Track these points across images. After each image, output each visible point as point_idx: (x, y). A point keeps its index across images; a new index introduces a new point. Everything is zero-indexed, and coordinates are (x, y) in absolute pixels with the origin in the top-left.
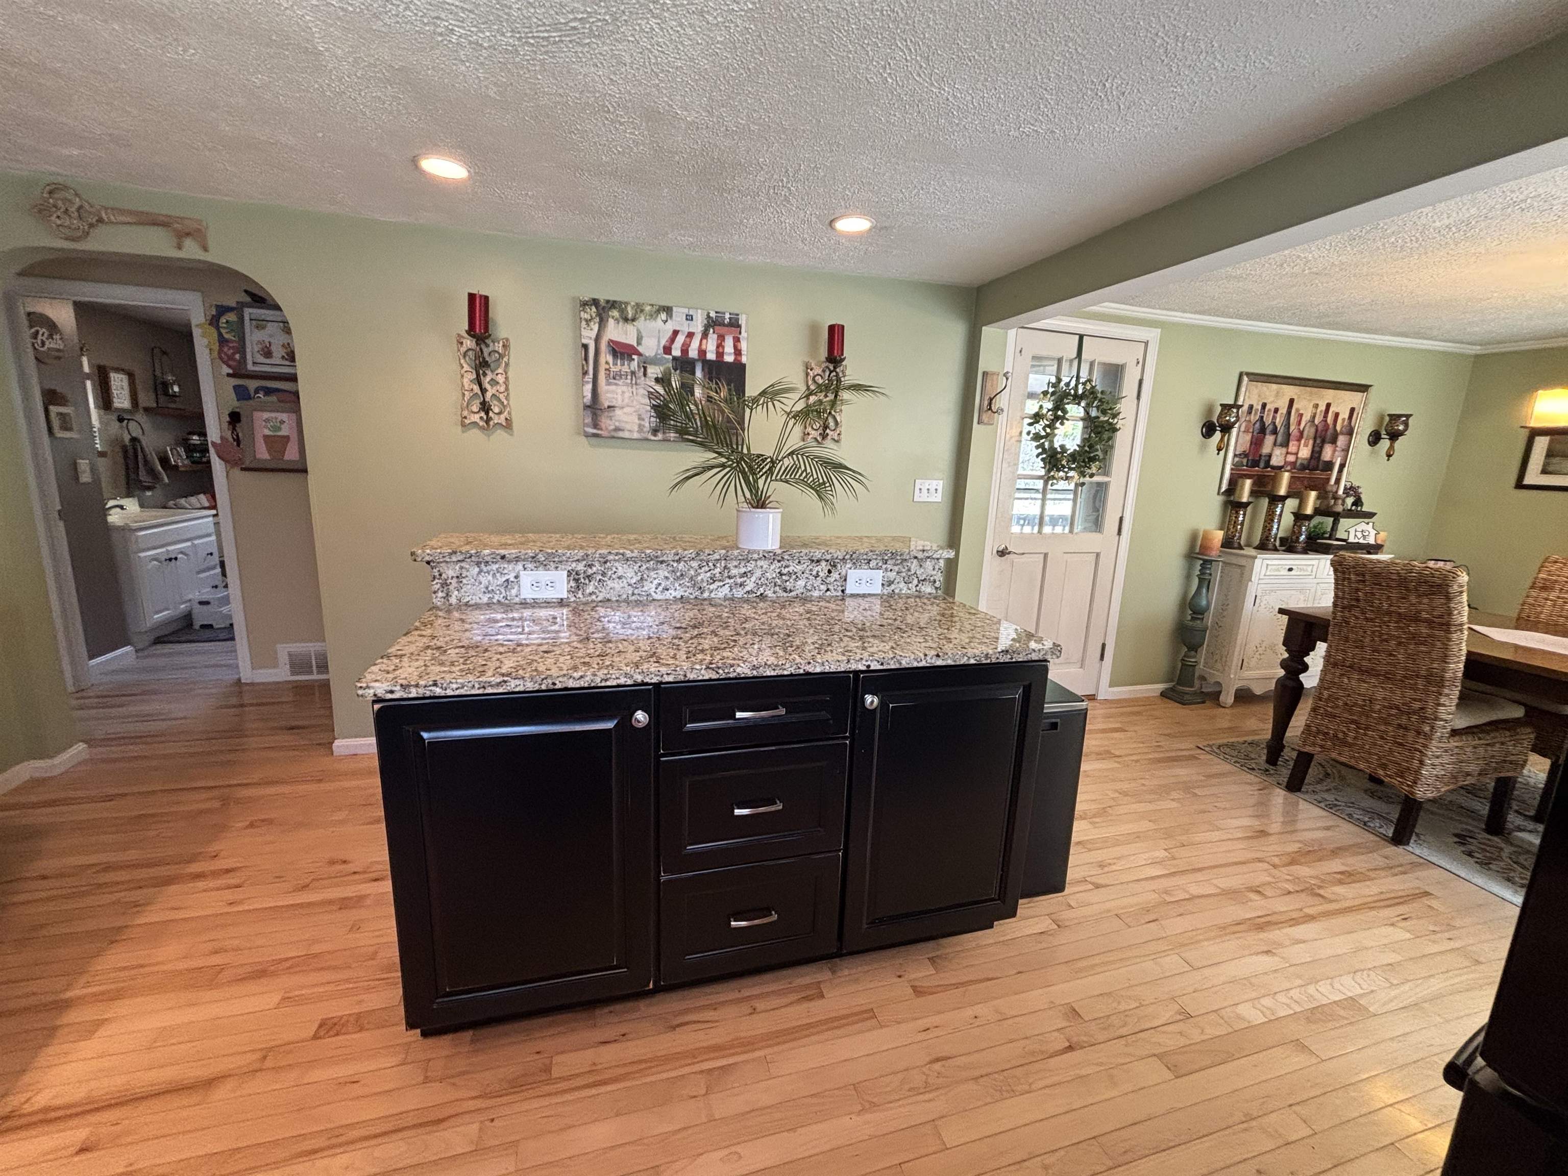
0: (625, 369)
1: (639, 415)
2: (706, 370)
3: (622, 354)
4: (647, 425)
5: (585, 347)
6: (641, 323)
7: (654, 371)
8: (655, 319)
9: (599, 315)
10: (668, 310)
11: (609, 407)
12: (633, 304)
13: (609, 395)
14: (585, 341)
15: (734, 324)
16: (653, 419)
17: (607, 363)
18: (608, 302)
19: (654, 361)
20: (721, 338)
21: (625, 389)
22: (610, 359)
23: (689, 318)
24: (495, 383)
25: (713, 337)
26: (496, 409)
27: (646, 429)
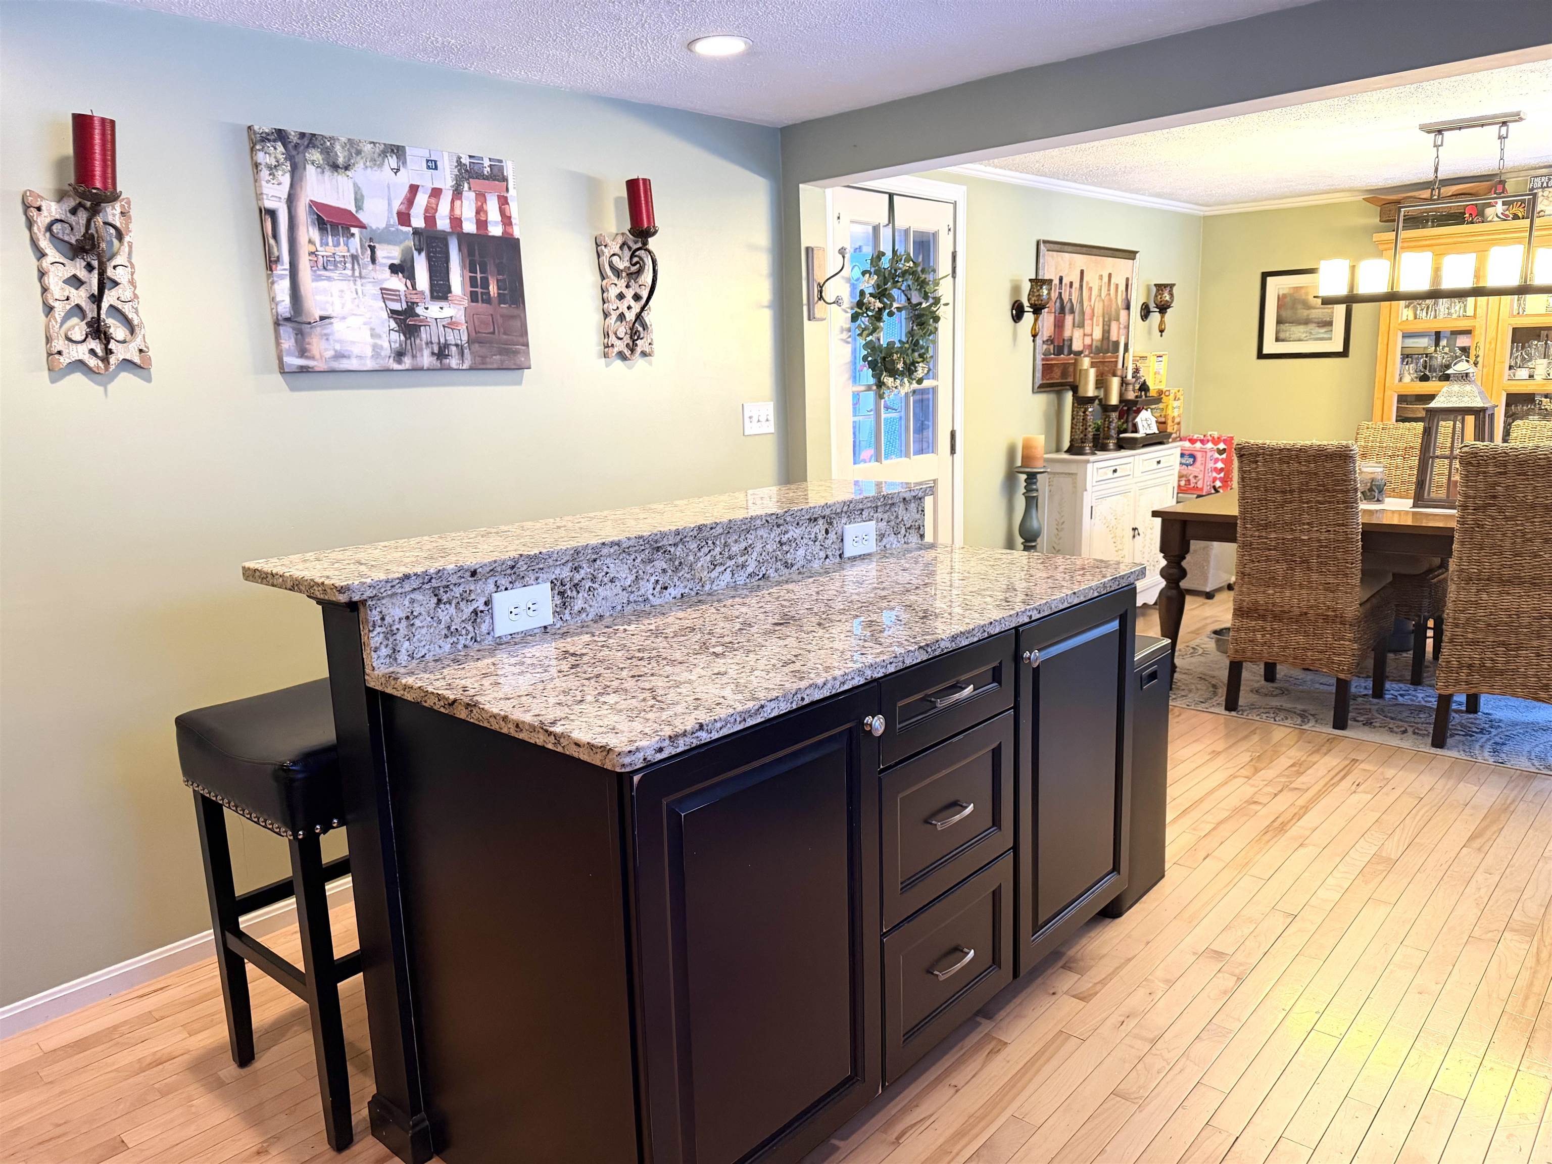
0: (341, 250)
1: (372, 329)
2: (465, 251)
3: (334, 226)
4: (386, 345)
5: (272, 213)
6: (360, 173)
7: (389, 254)
8: (381, 165)
9: (290, 157)
10: (398, 151)
11: (322, 318)
12: (343, 139)
13: (318, 298)
14: (269, 204)
15: (497, 176)
16: (395, 336)
17: (310, 242)
18: (302, 135)
19: (387, 237)
20: (481, 197)
21: (344, 285)
22: (315, 234)
23: (432, 165)
24: (111, 283)
25: (469, 196)
26: (118, 333)
27: (387, 351)
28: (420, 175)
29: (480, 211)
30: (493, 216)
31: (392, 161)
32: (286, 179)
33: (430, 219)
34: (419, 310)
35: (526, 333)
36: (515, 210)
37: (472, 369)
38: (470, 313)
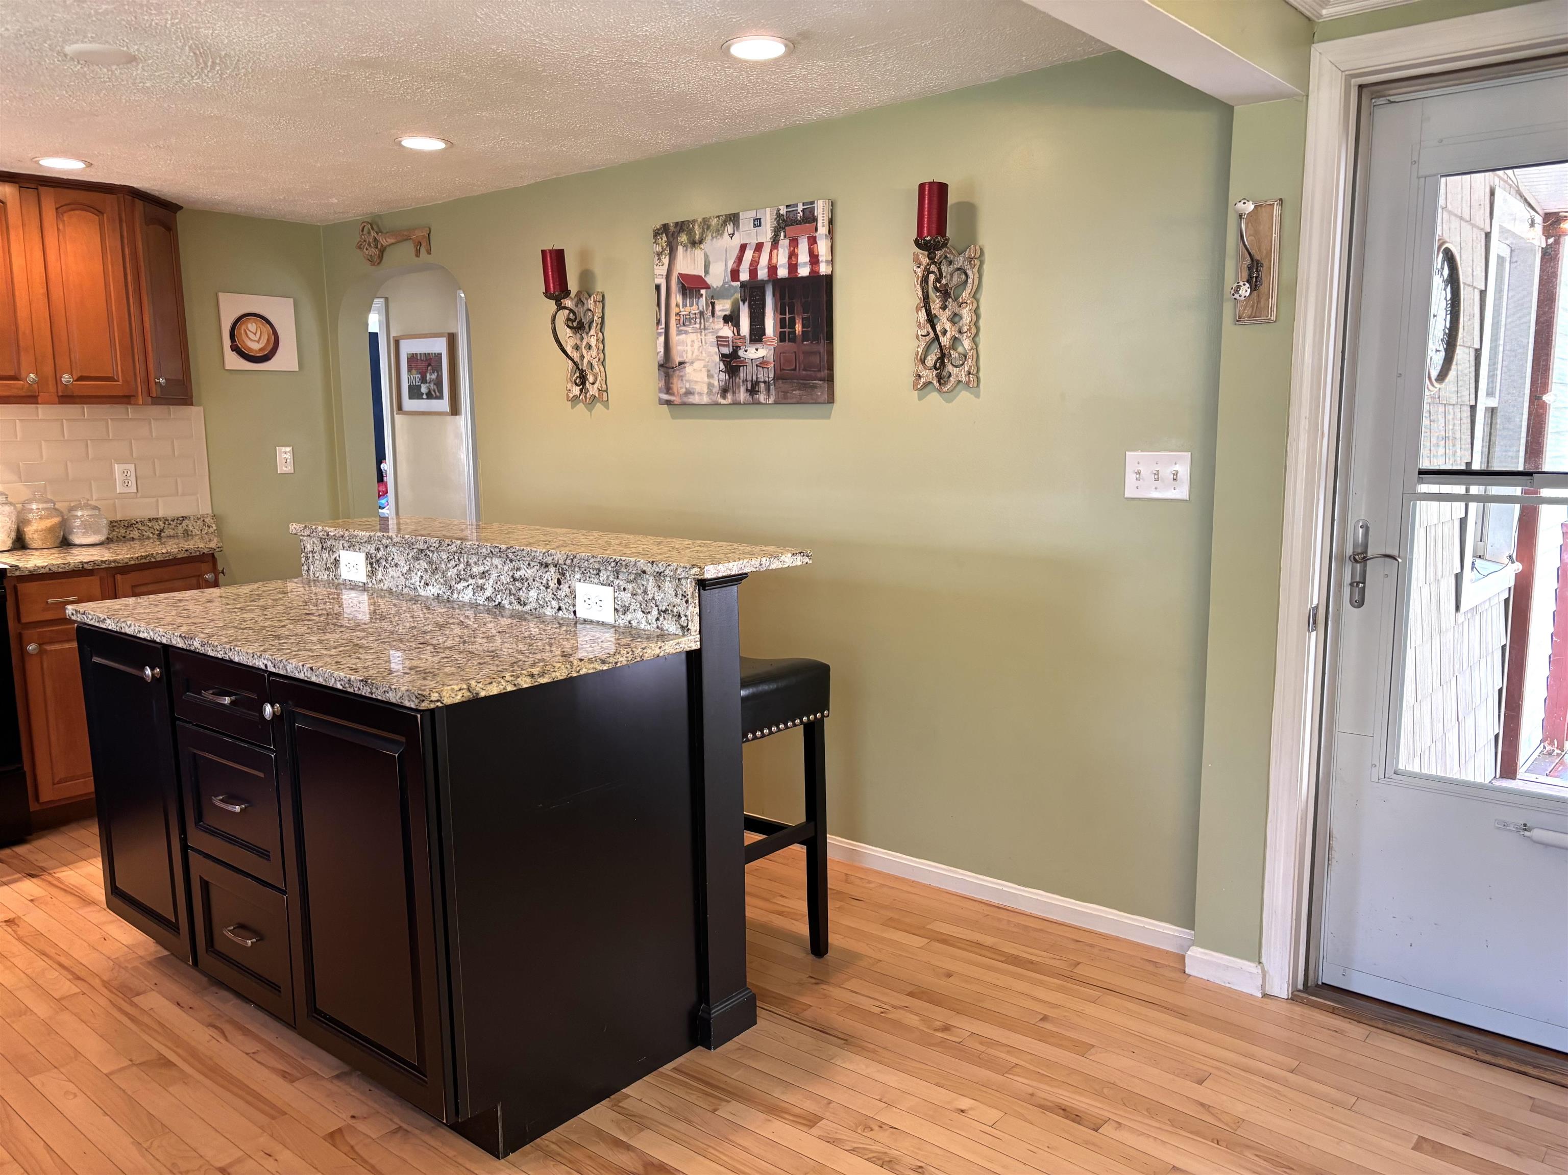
0: (694, 310)
1: (709, 371)
2: (778, 295)
3: (691, 290)
5: (658, 287)
6: (708, 244)
7: (724, 307)
8: (722, 235)
9: (669, 243)
10: (735, 218)
11: (681, 363)
12: (700, 220)
13: (679, 348)
14: (657, 281)
15: (809, 218)
17: (677, 305)
18: (677, 224)
19: (722, 293)
21: (693, 337)
22: (680, 299)
23: (758, 223)
24: (589, 347)
25: (784, 243)
26: (591, 378)
27: (716, 389)
28: (747, 234)
30: (803, 257)
31: (730, 228)
32: (666, 260)
33: (753, 272)
34: (741, 353)
35: (831, 367)
36: (823, 248)
37: (776, 403)
38: (778, 354)
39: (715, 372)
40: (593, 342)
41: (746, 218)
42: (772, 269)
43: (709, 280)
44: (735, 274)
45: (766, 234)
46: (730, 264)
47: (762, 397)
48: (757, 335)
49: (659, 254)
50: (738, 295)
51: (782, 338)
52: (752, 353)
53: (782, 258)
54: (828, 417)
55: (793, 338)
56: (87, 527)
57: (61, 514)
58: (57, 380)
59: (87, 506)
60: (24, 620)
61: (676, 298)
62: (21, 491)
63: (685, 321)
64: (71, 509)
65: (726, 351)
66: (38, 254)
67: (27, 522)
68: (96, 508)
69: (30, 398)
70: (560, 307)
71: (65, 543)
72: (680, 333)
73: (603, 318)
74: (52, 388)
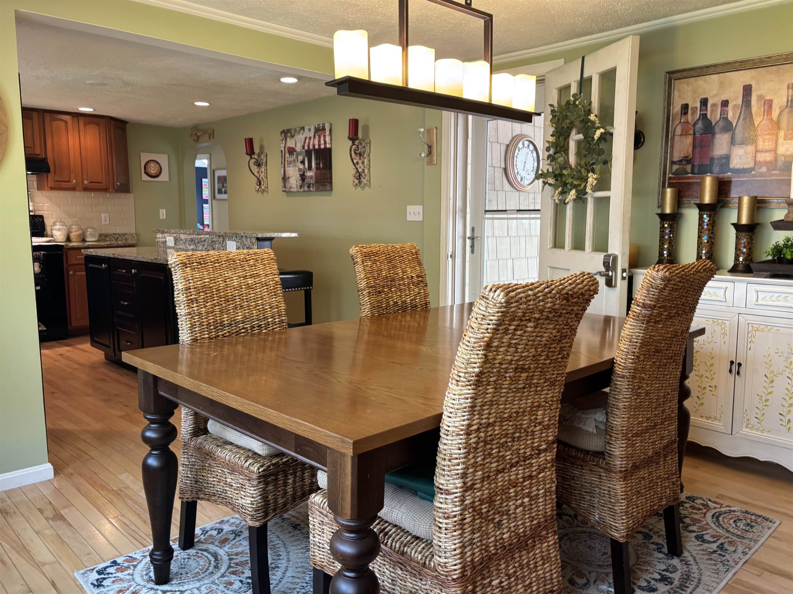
0: (292, 159)
2: (315, 154)
3: (291, 152)
6: (296, 137)
7: (300, 158)
8: (300, 134)
9: (285, 136)
10: (303, 128)
11: (288, 178)
12: (294, 129)
13: (288, 172)
14: (281, 149)
15: (324, 129)
16: (300, 181)
17: (287, 158)
18: (287, 130)
19: (300, 153)
20: (320, 137)
21: (292, 168)
23: (310, 130)
24: (262, 172)
25: (317, 137)
26: (262, 183)
27: (298, 186)
28: (307, 134)
29: (319, 141)
30: (322, 142)
31: (302, 132)
32: (284, 142)
33: (309, 146)
34: (306, 174)
35: (331, 178)
36: (328, 139)
37: (316, 191)
38: (316, 174)
39: (298, 180)
40: (263, 170)
41: (306, 128)
42: (314, 145)
43: (296, 149)
44: (303, 147)
45: (312, 134)
46: (302, 144)
47: (311, 189)
48: (310, 168)
49: (282, 140)
50: (304, 154)
51: (317, 168)
52: (309, 174)
53: (316, 142)
54: (331, 195)
55: (320, 169)
56: (92, 236)
57: (83, 230)
58: (83, 182)
59: (92, 228)
60: (69, 263)
61: (287, 155)
62: (69, 222)
63: (290, 163)
64: (86, 229)
65: (301, 173)
66: (78, 139)
67: (71, 232)
68: (94, 228)
69: (73, 189)
70: (251, 158)
71: (84, 240)
72: (288, 167)
73: (266, 162)
74: (81, 185)
